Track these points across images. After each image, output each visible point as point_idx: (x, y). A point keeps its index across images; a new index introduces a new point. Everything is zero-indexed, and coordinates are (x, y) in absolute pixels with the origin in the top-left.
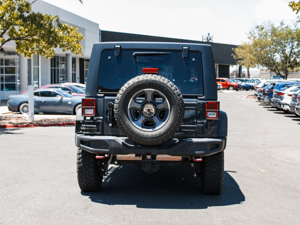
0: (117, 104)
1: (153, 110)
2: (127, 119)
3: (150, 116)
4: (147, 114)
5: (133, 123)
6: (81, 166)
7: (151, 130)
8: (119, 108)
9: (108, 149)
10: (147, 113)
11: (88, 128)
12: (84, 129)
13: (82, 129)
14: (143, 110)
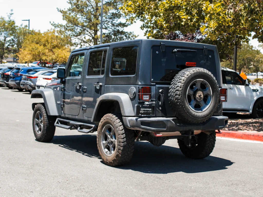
0: (180, 91)
1: (202, 95)
6: (125, 144)
8: (181, 94)
9: (165, 128)
10: (199, 98)
11: (145, 112)
12: (142, 112)
13: (141, 112)
14: (196, 96)
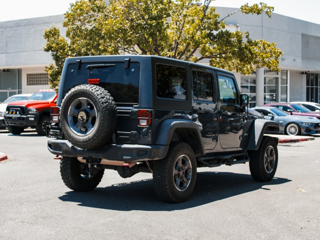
1: (85, 116)
2: (67, 124)
3: (83, 122)
4: (81, 121)
5: (71, 128)
7: (84, 135)
10: (81, 119)
13: (51, 133)
14: (78, 117)
